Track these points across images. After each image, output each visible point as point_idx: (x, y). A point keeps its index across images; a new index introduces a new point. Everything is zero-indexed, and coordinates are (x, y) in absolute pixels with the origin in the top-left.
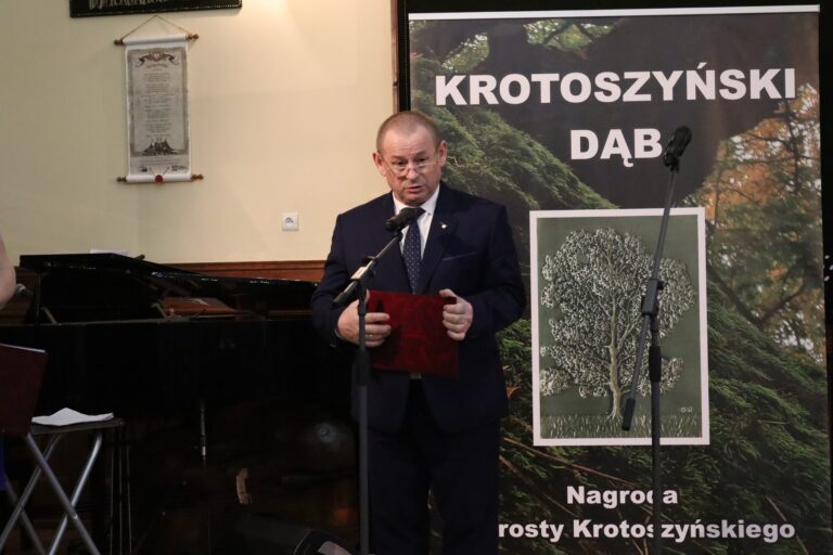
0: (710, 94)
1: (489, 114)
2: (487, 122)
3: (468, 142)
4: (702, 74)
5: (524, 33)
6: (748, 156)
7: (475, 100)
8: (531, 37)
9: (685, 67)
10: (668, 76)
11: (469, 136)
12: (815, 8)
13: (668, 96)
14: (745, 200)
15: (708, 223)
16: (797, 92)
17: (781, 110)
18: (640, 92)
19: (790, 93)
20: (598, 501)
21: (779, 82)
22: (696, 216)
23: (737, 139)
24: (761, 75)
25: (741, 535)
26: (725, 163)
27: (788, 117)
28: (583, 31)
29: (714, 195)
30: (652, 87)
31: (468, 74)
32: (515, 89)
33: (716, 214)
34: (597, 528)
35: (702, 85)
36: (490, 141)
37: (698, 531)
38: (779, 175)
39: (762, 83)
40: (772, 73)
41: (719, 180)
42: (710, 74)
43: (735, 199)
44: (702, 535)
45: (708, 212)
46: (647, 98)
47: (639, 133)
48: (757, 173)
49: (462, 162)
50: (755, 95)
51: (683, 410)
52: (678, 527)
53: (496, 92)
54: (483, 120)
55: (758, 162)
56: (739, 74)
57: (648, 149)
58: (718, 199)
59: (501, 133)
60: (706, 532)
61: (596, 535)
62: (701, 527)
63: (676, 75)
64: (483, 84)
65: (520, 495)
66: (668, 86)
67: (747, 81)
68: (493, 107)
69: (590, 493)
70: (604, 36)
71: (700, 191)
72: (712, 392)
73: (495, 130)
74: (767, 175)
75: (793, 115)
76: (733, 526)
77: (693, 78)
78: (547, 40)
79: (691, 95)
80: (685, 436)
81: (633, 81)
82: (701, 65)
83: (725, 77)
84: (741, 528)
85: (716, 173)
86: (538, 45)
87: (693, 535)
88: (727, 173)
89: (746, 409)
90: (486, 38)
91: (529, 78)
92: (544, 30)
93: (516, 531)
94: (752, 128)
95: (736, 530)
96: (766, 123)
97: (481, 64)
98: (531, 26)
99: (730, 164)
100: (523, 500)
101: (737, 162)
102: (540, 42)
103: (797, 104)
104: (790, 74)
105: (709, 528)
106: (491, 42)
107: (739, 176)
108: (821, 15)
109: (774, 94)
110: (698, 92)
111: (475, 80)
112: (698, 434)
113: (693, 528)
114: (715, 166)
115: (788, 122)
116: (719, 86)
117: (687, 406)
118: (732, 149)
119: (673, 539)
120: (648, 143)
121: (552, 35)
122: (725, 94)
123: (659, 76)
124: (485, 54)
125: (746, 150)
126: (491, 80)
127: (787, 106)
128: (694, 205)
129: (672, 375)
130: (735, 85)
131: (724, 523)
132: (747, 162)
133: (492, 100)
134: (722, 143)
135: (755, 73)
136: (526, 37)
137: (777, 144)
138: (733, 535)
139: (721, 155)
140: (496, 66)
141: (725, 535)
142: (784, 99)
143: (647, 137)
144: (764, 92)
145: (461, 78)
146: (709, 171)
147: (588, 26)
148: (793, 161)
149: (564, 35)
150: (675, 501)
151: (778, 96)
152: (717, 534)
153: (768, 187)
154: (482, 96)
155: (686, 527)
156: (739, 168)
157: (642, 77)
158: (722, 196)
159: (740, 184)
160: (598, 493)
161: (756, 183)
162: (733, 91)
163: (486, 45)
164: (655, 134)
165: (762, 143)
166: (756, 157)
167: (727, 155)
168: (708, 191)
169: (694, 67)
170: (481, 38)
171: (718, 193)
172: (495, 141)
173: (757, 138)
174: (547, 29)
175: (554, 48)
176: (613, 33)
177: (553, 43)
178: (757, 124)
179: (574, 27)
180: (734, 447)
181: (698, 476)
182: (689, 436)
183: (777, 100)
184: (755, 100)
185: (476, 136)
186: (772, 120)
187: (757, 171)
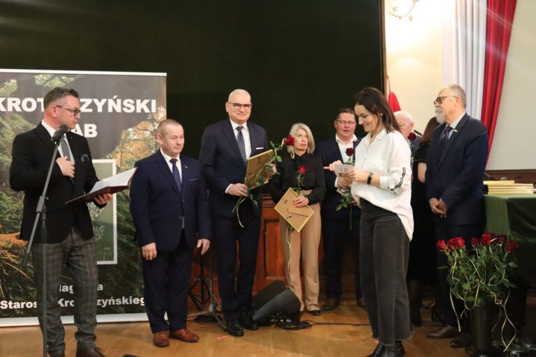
0: (118, 110)
1: (17, 116)
2: (16, 119)
3: (7, 128)
4: (115, 100)
5: (34, 79)
6: (135, 137)
7: (10, 109)
8: (37, 81)
9: (108, 97)
10: (100, 101)
11: (7, 126)
12: (165, 74)
13: (100, 110)
14: (134, 156)
15: (117, 166)
16: (157, 110)
17: (150, 118)
18: (88, 107)
19: (154, 110)
20: (67, 290)
21: (149, 105)
22: (112, 164)
23: (130, 130)
24: (142, 102)
25: (131, 303)
26: (125, 140)
27: (153, 120)
28: (62, 80)
29: (120, 154)
30: (93, 106)
31: (7, 97)
32: (29, 105)
33: (121, 162)
34: (66, 302)
35: (114, 105)
36: (17, 128)
37: (112, 302)
38: (149, 146)
39: (141, 106)
40: (146, 101)
41: (122, 148)
42: (119, 101)
43: (129, 156)
44: (114, 304)
45: (117, 162)
46: (91, 110)
47: (87, 126)
48: (140, 145)
49: (4, 137)
50: (139, 111)
51: (106, 249)
52: (103, 301)
53: (20, 106)
54: (13, 118)
55: (140, 140)
56: (132, 101)
57: (91, 133)
58: (122, 156)
59: (23, 125)
60: (116, 302)
61: (66, 305)
62: (113, 300)
63: (104, 101)
64: (14, 102)
65: (31, 289)
66: (100, 105)
67: (135, 105)
68: (19, 113)
69: (63, 287)
70: (71, 82)
71: (114, 152)
72: (118, 241)
73: (20, 123)
74: (144, 146)
75: (155, 120)
76: (127, 299)
77: (111, 102)
78: (44, 83)
79: (110, 110)
80: (106, 260)
81: (84, 103)
82: (115, 97)
83: (125, 102)
84: (131, 300)
85: (121, 144)
86: (40, 86)
87: (110, 304)
88: (126, 144)
89: (133, 248)
90: (15, 81)
91: (36, 100)
92: (43, 79)
93: (29, 305)
94: (137, 125)
95: (129, 301)
96: (143, 123)
97: (13, 93)
98: (37, 77)
99: (127, 141)
100: (32, 291)
101: (131, 140)
102: (42, 84)
103: (157, 115)
104: (154, 102)
105: (117, 300)
106: (19, 83)
107: (131, 146)
108: (168, 77)
109: (147, 110)
110: (113, 109)
111: (10, 100)
112: (112, 259)
113: (110, 301)
114: (120, 142)
115: (153, 123)
116: (123, 106)
117: (107, 247)
118: (128, 135)
119: (101, 306)
120: (91, 130)
121: (47, 81)
122: (125, 110)
123: (96, 101)
124: (15, 88)
125: (134, 134)
126: (18, 100)
127: (152, 116)
128: (111, 158)
129: (100, 234)
130: (129, 106)
131: (123, 298)
132: (134, 140)
133: (18, 109)
134: (124, 132)
135: (138, 101)
136: (35, 81)
137: (148, 132)
138: (127, 303)
139: (123, 136)
140: (20, 94)
141: (124, 303)
142: (151, 113)
143: (90, 128)
144: (142, 110)
145: (4, 99)
146: (118, 144)
147: (64, 78)
148: (155, 140)
149: (53, 81)
150: (102, 289)
151: (149, 112)
152: (120, 303)
153: (144, 151)
154: (13, 108)
155: (107, 300)
156: (131, 142)
157: (88, 101)
158: (123, 154)
159: (131, 149)
160: (67, 287)
161: (139, 149)
162: (129, 108)
163: (15, 84)
164: (94, 127)
165: (142, 132)
166: (139, 138)
167: (126, 136)
168: (117, 152)
169: (111, 98)
170: (13, 81)
171: (122, 153)
172: (20, 128)
173: (140, 129)
174: (45, 78)
175: (47, 86)
176: (75, 81)
177: (47, 84)
178: (138, 123)
179: (57, 78)
180: (128, 265)
181: (112, 278)
182: (109, 260)
183: (148, 113)
184: (139, 113)
185: (10, 126)
186: (147, 122)
187: (139, 144)
